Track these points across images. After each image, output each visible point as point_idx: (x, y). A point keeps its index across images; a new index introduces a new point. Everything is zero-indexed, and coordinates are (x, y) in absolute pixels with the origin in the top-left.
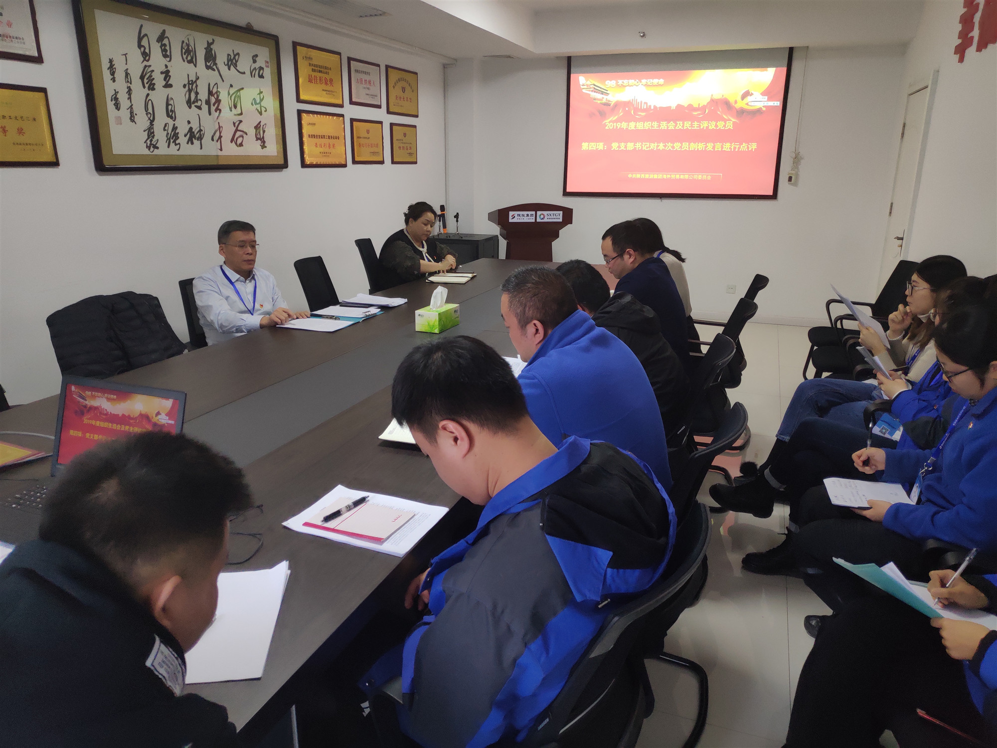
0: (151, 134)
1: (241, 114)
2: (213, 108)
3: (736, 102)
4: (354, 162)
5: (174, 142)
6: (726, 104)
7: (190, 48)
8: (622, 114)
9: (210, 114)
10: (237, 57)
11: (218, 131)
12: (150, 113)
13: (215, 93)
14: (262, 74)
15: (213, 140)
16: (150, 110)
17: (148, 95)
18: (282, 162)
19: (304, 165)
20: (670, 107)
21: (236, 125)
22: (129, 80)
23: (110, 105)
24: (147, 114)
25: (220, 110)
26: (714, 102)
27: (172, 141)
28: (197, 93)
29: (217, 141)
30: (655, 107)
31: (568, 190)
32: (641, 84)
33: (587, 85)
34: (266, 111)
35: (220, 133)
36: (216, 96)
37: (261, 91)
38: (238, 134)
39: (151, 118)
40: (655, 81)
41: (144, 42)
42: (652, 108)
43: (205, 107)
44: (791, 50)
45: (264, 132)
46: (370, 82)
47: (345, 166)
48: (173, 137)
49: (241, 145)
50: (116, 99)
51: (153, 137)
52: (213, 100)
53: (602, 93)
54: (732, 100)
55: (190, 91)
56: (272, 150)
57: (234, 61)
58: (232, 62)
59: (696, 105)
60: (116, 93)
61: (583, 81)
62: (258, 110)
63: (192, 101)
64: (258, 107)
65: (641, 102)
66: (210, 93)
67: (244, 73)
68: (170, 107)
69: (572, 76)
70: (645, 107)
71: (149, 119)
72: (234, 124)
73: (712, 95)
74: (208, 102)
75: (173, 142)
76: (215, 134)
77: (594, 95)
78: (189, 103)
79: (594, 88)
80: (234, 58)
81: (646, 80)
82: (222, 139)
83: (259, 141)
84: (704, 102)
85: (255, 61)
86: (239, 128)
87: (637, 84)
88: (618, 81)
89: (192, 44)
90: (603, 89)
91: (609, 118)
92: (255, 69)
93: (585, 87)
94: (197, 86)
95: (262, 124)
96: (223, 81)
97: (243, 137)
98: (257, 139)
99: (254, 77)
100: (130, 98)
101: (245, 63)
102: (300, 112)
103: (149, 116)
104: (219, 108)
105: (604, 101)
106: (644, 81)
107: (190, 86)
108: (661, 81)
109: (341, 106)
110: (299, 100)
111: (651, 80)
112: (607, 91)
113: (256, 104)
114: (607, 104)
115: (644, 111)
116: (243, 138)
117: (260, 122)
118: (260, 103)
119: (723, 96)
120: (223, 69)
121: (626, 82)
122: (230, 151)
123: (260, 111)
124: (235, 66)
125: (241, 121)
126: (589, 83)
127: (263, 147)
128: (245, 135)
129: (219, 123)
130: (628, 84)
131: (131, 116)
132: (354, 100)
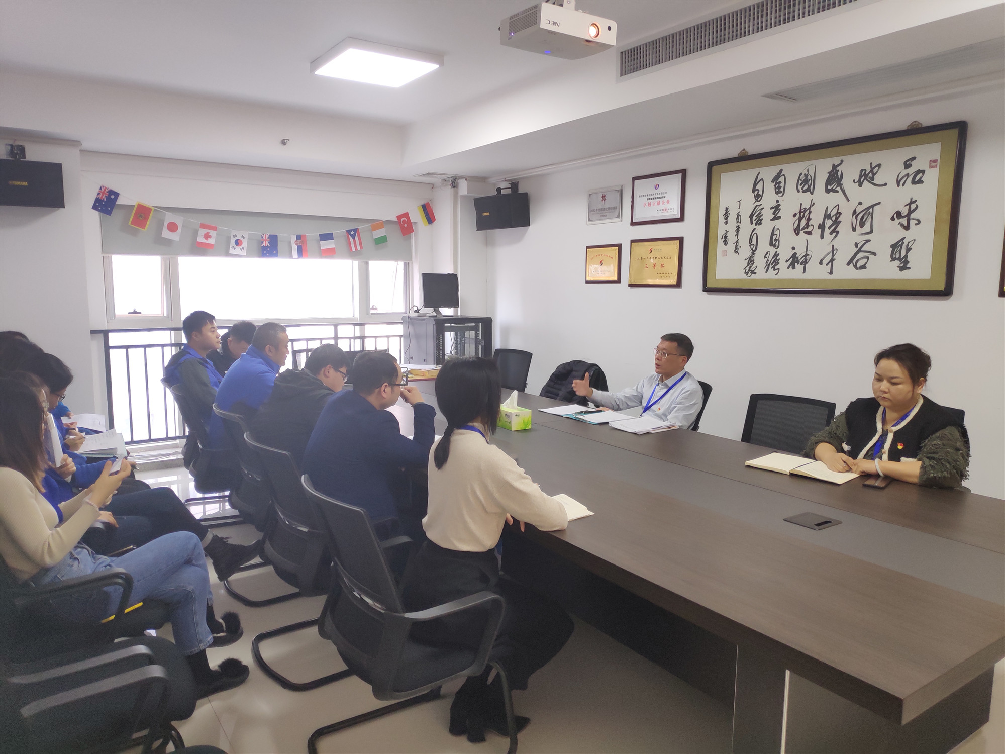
0: (751, 262)
1: (870, 232)
2: (827, 231)
5: (774, 267)
7: (809, 178)
9: (822, 237)
10: (875, 171)
11: (831, 254)
12: (753, 245)
13: (833, 216)
14: (921, 178)
15: (821, 263)
16: (754, 242)
17: (754, 229)
21: (859, 246)
22: (739, 221)
23: (720, 242)
24: (750, 246)
25: (838, 232)
27: (771, 266)
28: (809, 219)
29: (827, 265)
34: (918, 224)
35: (833, 256)
36: (834, 218)
37: (914, 200)
38: (861, 255)
39: (754, 249)
41: (759, 187)
43: (817, 232)
45: (908, 250)
48: (774, 263)
50: (726, 237)
51: (753, 264)
52: (829, 222)
55: (800, 219)
56: (922, 272)
57: (870, 175)
58: (867, 177)
60: (727, 232)
62: (902, 225)
63: (801, 228)
64: (903, 220)
66: (827, 216)
68: (774, 237)
71: (752, 249)
72: (856, 245)
74: (821, 227)
75: (772, 268)
76: (824, 258)
78: (797, 231)
82: (834, 262)
83: (897, 263)
85: (908, 166)
86: (864, 249)
89: (811, 173)
94: (810, 212)
95: (906, 241)
96: (849, 201)
97: (868, 258)
98: (893, 259)
99: (904, 185)
100: (737, 235)
101: (887, 174)
103: (752, 247)
104: (837, 230)
107: (802, 214)
113: (901, 217)
116: (868, 261)
117: (905, 238)
118: (908, 215)
120: (851, 187)
122: (844, 273)
123: (906, 225)
124: (872, 180)
125: (868, 241)
127: (904, 267)
128: (871, 257)
129: (833, 246)
131: (736, 249)
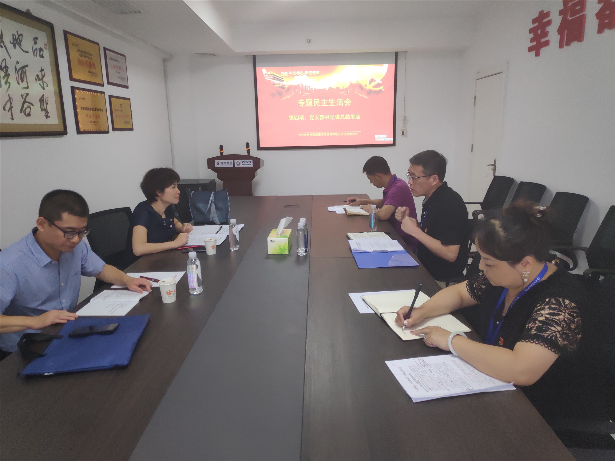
1: (27, 88)
3: (366, 86)
4: (114, 129)
6: (360, 87)
8: (293, 94)
9: (1, 85)
10: (20, 37)
11: (9, 102)
13: (4, 68)
14: (42, 54)
15: (4, 109)
18: (62, 129)
19: (79, 132)
20: (325, 89)
21: (24, 97)
25: (10, 84)
26: (352, 86)
29: (9, 111)
30: (315, 89)
31: (261, 146)
32: (304, 74)
33: (268, 75)
34: (47, 86)
35: (11, 104)
36: (5, 70)
37: (42, 69)
38: (26, 105)
40: (314, 72)
42: (313, 90)
44: (396, 53)
45: (47, 104)
46: (120, 68)
47: (108, 132)
49: (29, 115)
52: (2, 73)
53: (279, 80)
54: (363, 84)
56: (54, 120)
57: (19, 41)
58: (17, 41)
59: (341, 88)
61: (264, 72)
62: (41, 85)
64: (41, 82)
65: (306, 86)
67: (28, 52)
69: (257, 68)
70: (309, 89)
72: (22, 96)
73: (351, 81)
76: (6, 105)
77: (273, 81)
79: (274, 77)
80: (18, 38)
81: (308, 72)
82: (13, 109)
83: (44, 112)
84: (346, 85)
85: (36, 43)
86: (27, 100)
87: (302, 74)
88: (289, 72)
90: (279, 77)
91: (284, 97)
92: (36, 49)
93: (267, 76)
95: (45, 97)
96: (10, 58)
97: (30, 108)
99: (36, 56)
101: (27, 44)
102: (73, 89)
104: (8, 81)
105: (281, 85)
106: (306, 72)
108: (318, 72)
109: (102, 85)
110: (71, 79)
111: (311, 72)
112: (282, 79)
113: (39, 80)
114: (283, 87)
115: (308, 92)
116: (30, 110)
117: (43, 95)
118: (42, 79)
119: (358, 82)
120: (10, 46)
121: (294, 72)
122: (20, 120)
123: (42, 86)
124: (20, 46)
125: (28, 94)
126: (269, 73)
127: (47, 117)
128: (32, 106)
129: (9, 95)
130: (296, 74)
132: (110, 81)
